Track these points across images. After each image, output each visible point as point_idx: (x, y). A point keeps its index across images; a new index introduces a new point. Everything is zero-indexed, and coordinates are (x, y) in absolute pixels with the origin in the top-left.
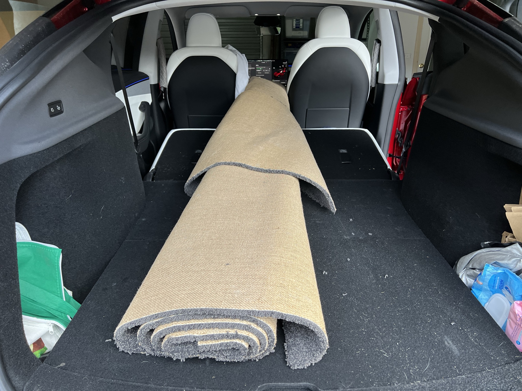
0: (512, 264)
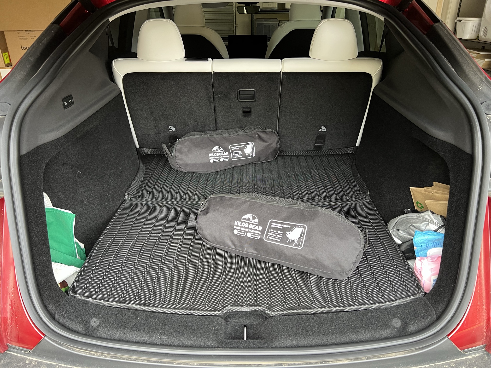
0: (423, 226)
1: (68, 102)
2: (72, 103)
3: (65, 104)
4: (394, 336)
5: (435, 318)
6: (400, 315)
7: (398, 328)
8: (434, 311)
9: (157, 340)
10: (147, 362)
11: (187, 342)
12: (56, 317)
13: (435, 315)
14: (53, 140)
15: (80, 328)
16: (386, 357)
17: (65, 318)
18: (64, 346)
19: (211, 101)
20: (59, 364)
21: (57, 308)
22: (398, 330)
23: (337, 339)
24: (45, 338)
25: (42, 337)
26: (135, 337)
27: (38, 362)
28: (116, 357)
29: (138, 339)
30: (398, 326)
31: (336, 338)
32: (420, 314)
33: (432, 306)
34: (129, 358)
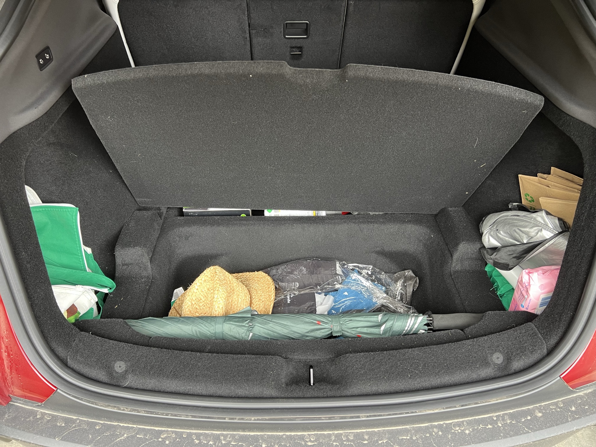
0: (533, 232)
1: (44, 59)
2: (51, 59)
3: (41, 63)
4: (495, 375)
5: (546, 352)
6: (502, 348)
7: (499, 364)
8: (545, 344)
9: (202, 390)
10: (192, 418)
11: (240, 392)
12: (69, 363)
13: (546, 349)
14: (30, 122)
15: (102, 376)
16: (486, 402)
17: (81, 363)
18: (83, 400)
19: (246, 38)
20: (80, 418)
21: (69, 351)
22: (500, 368)
23: (426, 383)
24: (58, 390)
25: (54, 390)
26: (173, 386)
27: (53, 416)
28: (152, 413)
29: (178, 388)
30: (499, 362)
31: (425, 381)
32: (527, 348)
33: (542, 336)
34: (170, 414)
